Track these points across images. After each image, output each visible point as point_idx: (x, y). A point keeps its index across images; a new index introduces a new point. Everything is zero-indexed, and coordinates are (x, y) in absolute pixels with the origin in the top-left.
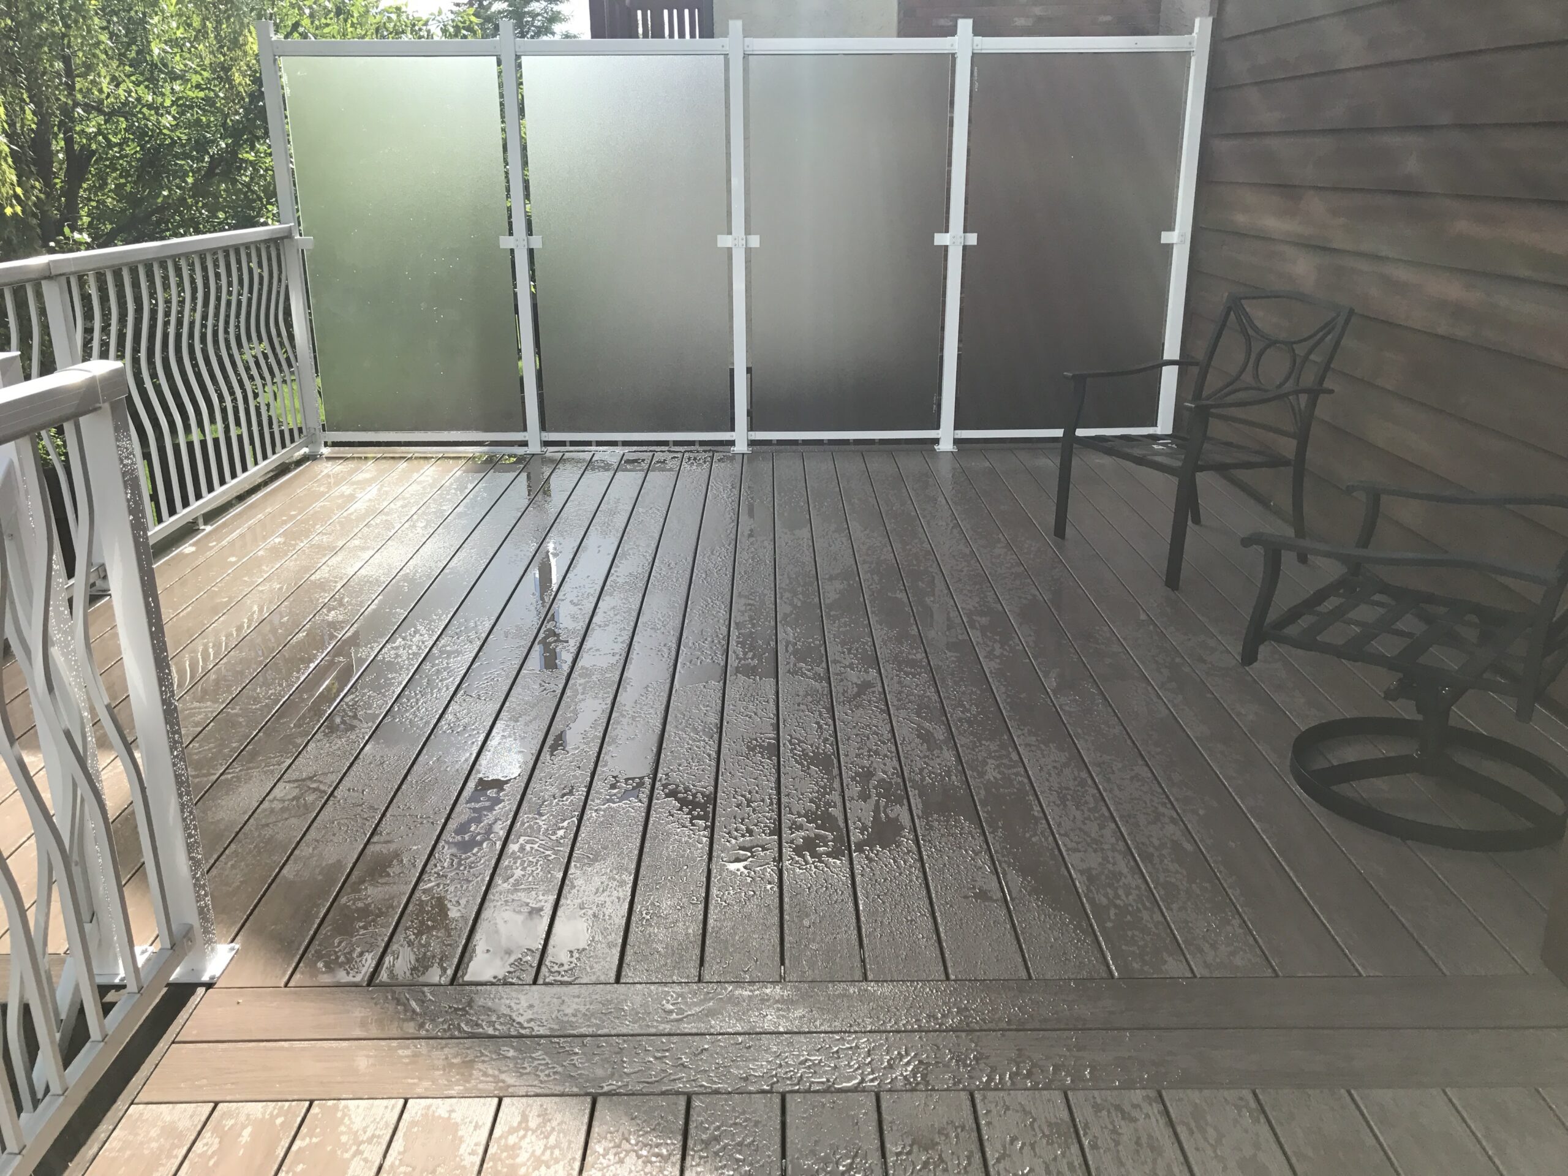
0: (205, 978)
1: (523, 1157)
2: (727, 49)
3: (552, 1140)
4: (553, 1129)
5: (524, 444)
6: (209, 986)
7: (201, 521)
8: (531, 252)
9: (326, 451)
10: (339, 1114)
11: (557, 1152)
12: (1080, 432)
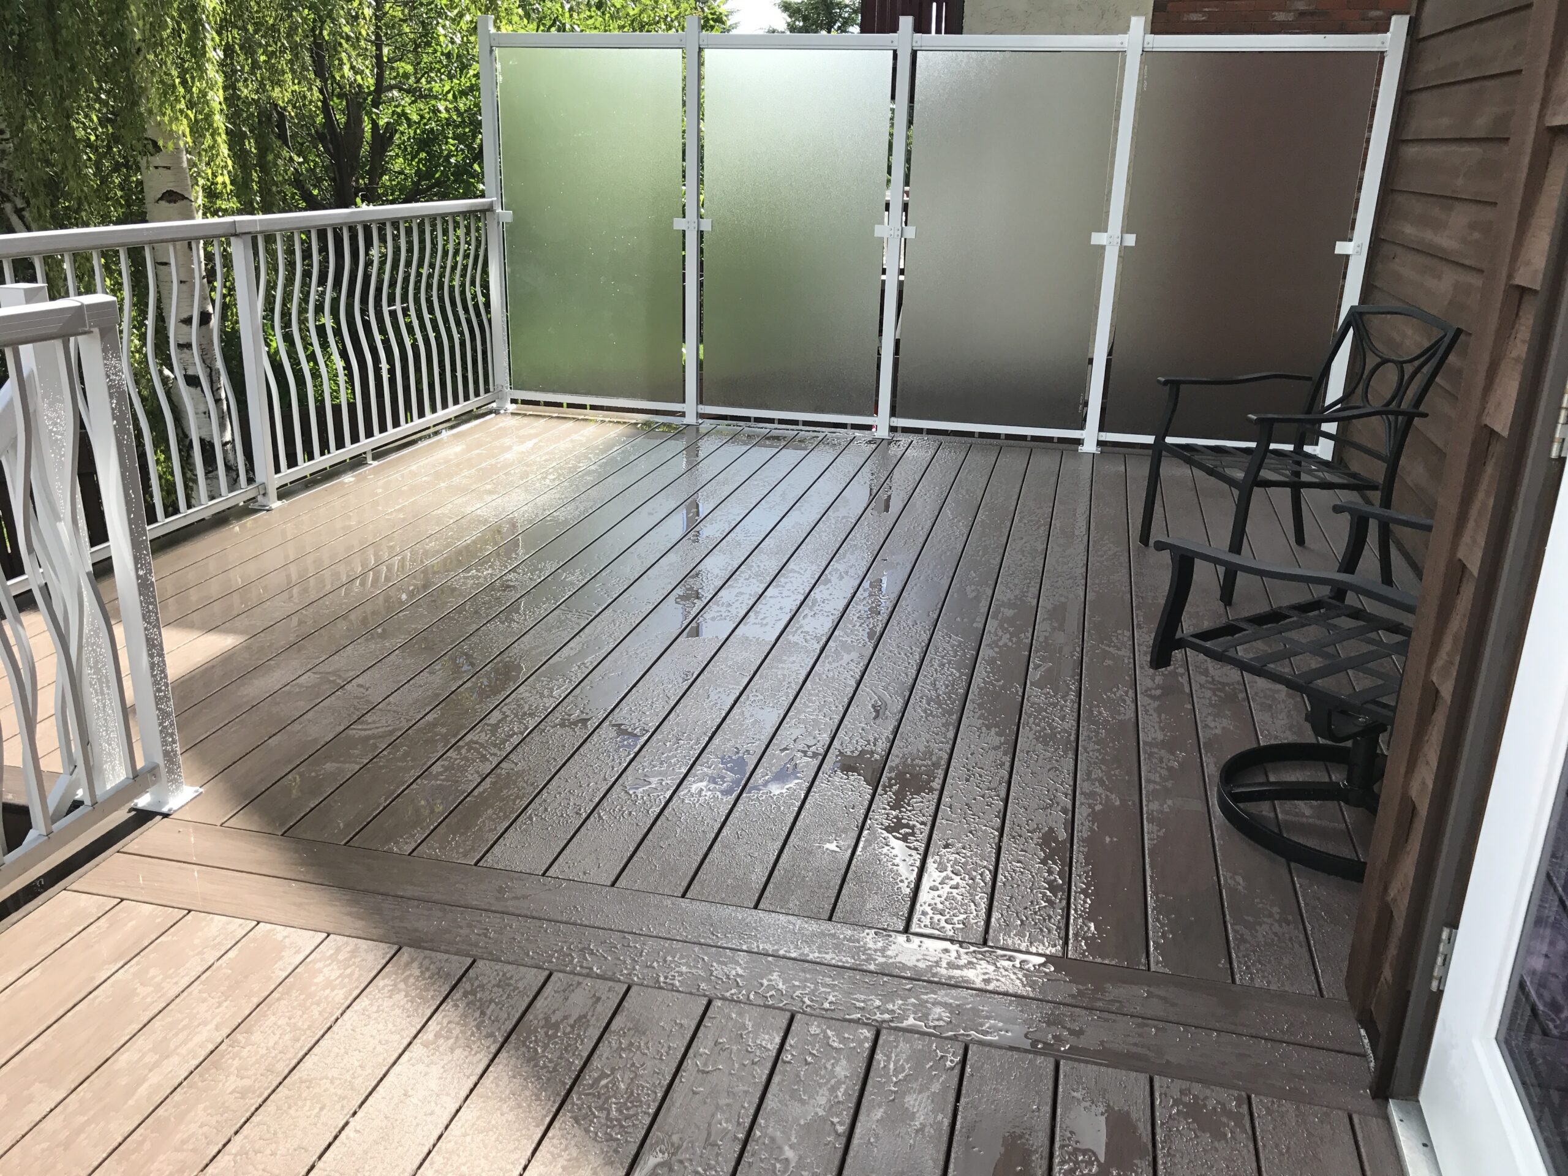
0: (165, 810)
1: (320, 979)
2: (895, 46)
3: (349, 971)
4: (354, 963)
5: (683, 415)
6: (166, 816)
7: (369, 457)
8: (701, 235)
9: (512, 407)
10: (203, 924)
11: (346, 980)
12: (1169, 440)
